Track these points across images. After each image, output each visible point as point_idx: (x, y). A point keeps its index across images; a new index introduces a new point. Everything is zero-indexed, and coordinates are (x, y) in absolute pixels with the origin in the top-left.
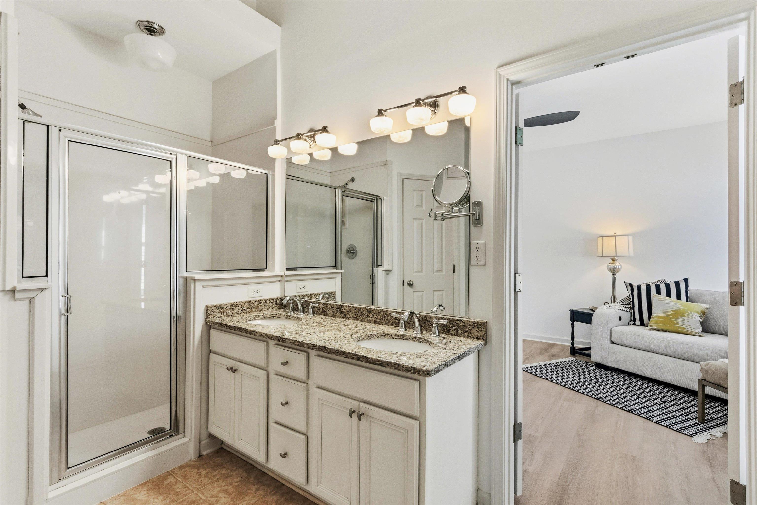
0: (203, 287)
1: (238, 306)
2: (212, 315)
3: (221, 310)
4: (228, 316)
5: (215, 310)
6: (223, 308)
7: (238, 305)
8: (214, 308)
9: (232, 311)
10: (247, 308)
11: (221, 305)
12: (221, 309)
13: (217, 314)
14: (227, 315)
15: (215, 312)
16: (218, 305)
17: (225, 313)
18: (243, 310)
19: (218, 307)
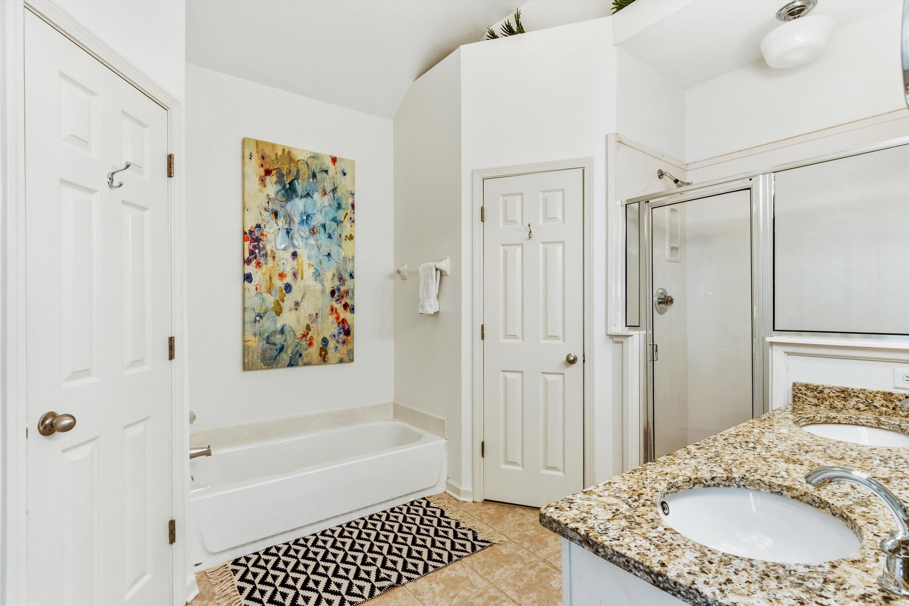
0: (789, 354)
1: (857, 397)
2: (800, 398)
3: (818, 395)
4: (832, 407)
5: (806, 392)
6: (822, 392)
7: (856, 394)
8: (803, 388)
9: (843, 402)
10: (882, 405)
11: (817, 387)
12: (819, 393)
13: (810, 399)
14: (831, 405)
15: (805, 394)
16: (810, 385)
17: (826, 401)
18: (870, 406)
19: (812, 389)
